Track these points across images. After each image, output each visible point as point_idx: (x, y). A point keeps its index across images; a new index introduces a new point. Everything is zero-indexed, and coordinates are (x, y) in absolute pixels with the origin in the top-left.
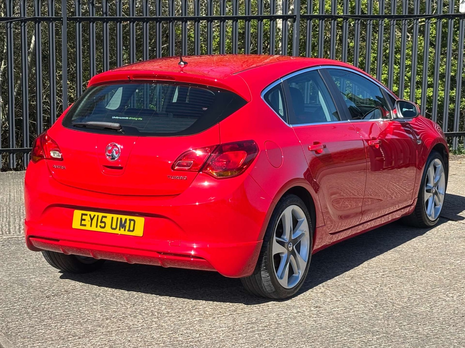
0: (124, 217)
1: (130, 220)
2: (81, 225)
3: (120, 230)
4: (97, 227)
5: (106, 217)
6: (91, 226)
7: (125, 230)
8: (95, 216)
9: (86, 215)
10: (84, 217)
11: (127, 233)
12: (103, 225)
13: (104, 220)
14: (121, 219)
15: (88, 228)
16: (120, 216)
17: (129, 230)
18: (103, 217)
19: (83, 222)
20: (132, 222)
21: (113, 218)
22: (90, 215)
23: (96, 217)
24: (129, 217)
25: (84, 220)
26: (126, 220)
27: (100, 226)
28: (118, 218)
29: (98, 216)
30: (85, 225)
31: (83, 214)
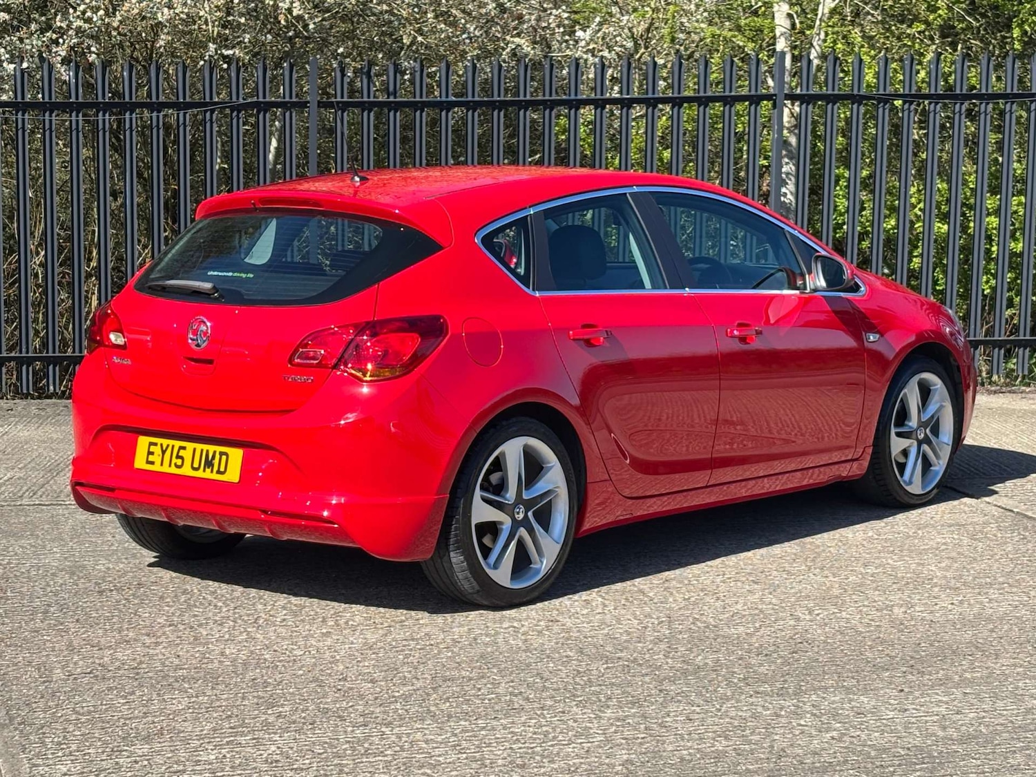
0: (212, 448)
1: (222, 454)
2: (148, 462)
3: (204, 471)
4: (170, 466)
5: (184, 448)
6: (162, 464)
7: (212, 471)
8: (168, 446)
9: (155, 444)
10: (153, 449)
11: (215, 476)
12: (179, 462)
13: (182, 453)
14: (207, 451)
15: (156, 468)
16: (205, 447)
17: (219, 472)
18: (180, 448)
19: (151, 458)
20: (224, 458)
21: (194, 450)
22: (161, 445)
23: (170, 449)
24: (219, 449)
25: (152, 453)
26: (215, 452)
27: (176, 465)
28: (202, 450)
29: (173, 446)
30: (152, 463)
31: (151, 444)
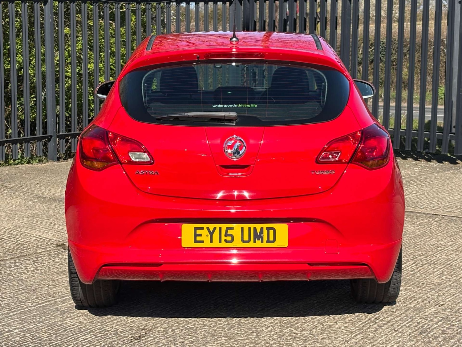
0: (258, 226)
1: (268, 229)
2: (196, 241)
3: (255, 242)
4: (220, 241)
5: (232, 228)
6: (211, 242)
7: (262, 242)
8: (215, 229)
9: (202, 228)
10: (198, 232)
11: (265, 245)
12: (229, 238)
13: (230, 232)
14: (255, 229)
15: (207, 244)
16: (252, 226)
17: (268, 241)
18: (228, 229)
19: (198, 238)
20: (271, 232)
21: (242, 229)
22: (208, 229)
23: (217, 231)
24: (265, 226)
25: (200, 235)
26: (262, 229)
27: (226, 241)
28: (250, 229)
29: (220, 229)
30: (202, 242)
31: (196, 229)
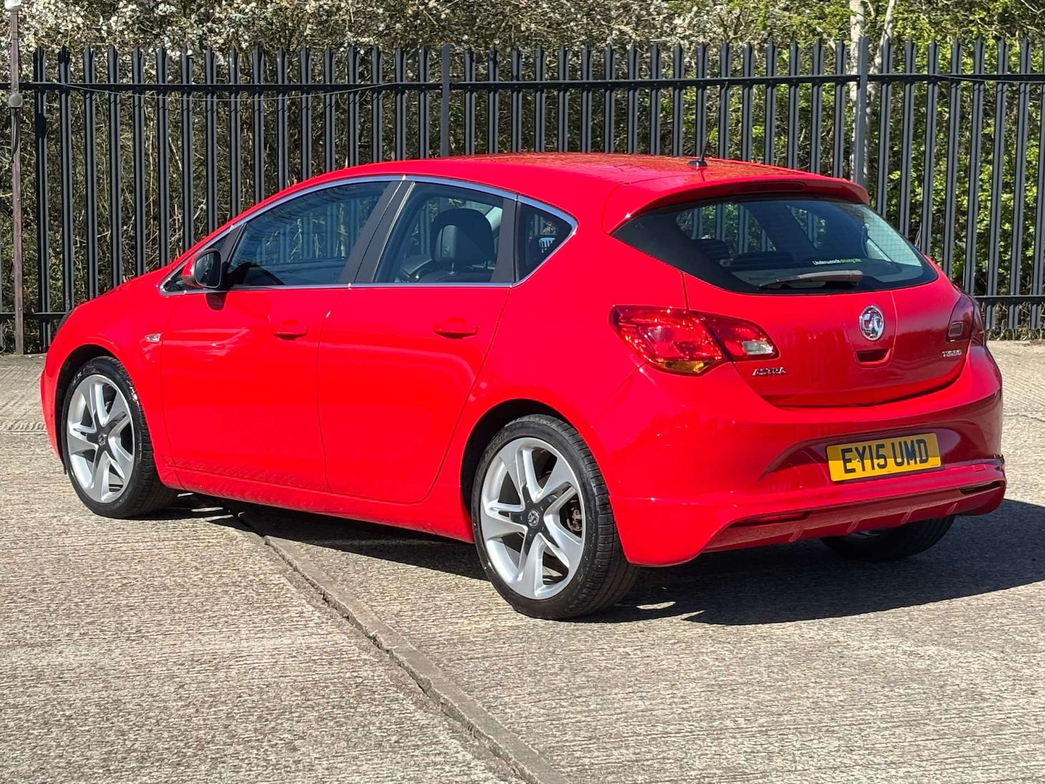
0: (908, 439)
1: (919, 442)
2: (847, 471)
3: (909, 464)
4: (873, 468)
5: (882, 446)
6: (864, 469)
7: (916, 463)
8: (864, 448)
10: (848, 456)
11: (919, 466)
12: (882, 462)
13: (881, 451)
14: (905, 442)
15: (859, 474)
16: (902, 439)
17: (922, 461)
18: (878, 447)
19: (849, 466)
20: (922, 445)
21: (893, 444)
22: (857, 449)
23: (867, 449)
24: (915, 438)
25: (850, 461)
26: (913, 443)
27: (879, 466)
28: (900, 443)
29: (870, 447)
30: (853, 471)
31: (844, 451)
